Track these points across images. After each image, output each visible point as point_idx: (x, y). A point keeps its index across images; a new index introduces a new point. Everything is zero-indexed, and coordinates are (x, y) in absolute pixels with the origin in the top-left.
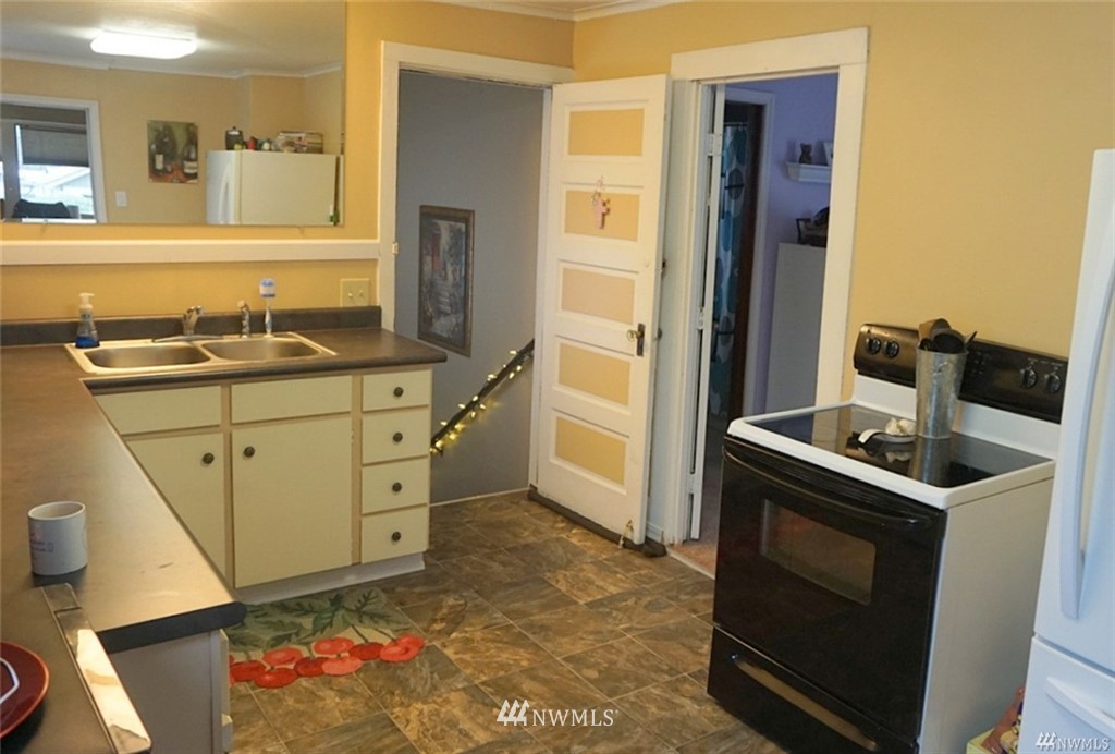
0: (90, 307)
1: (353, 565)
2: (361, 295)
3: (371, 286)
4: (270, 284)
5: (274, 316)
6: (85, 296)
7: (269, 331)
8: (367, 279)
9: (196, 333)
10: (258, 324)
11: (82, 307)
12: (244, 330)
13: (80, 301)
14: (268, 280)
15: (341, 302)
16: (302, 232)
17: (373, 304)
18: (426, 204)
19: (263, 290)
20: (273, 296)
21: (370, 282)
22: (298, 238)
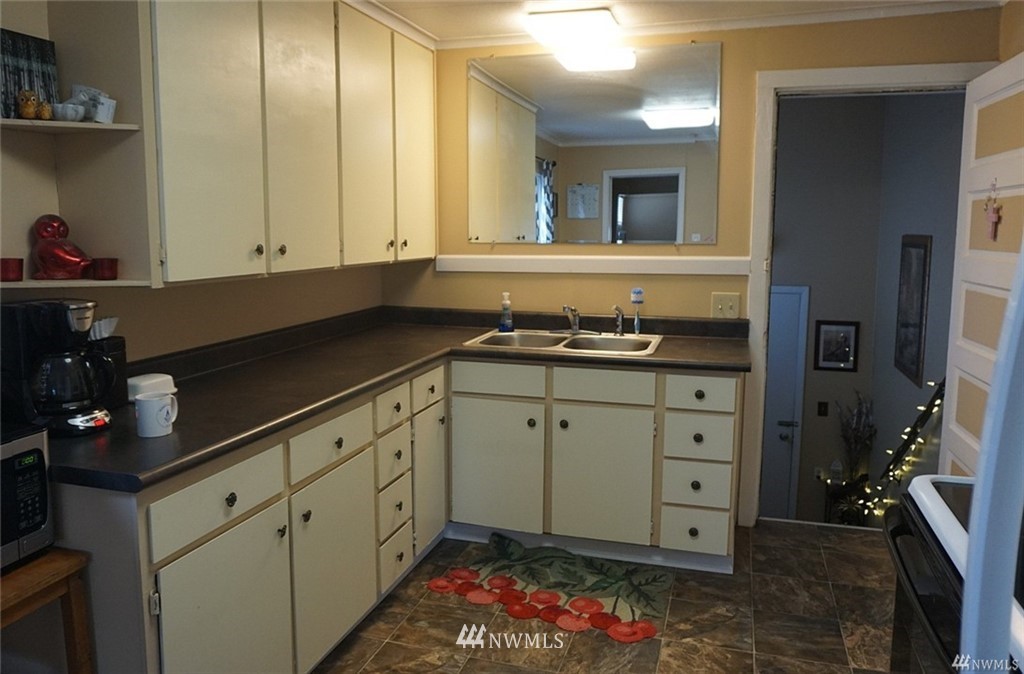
0: (508, 302)
1: (651, 546)
2: (731, 308)
3: (741, 300)
4: (640, 293)
5: (641, 321)
6: (506, 294)
7: (637, 332)
8: (738, 294)
9: (580, 328)
10: (628, 326)
11: (504, 302)
12: (618, 330)
13: (503, 298)
14: (639, 289)
15: (711, 313)
16: (678, 250)
17: (742, 317)
18: (909, 233)
19: (633, 297)
20: (641, 302)
21: (740, 297)
22: (675, 255)
